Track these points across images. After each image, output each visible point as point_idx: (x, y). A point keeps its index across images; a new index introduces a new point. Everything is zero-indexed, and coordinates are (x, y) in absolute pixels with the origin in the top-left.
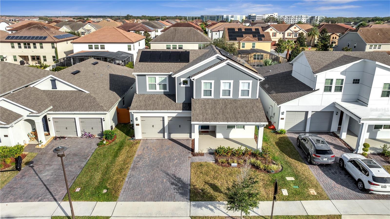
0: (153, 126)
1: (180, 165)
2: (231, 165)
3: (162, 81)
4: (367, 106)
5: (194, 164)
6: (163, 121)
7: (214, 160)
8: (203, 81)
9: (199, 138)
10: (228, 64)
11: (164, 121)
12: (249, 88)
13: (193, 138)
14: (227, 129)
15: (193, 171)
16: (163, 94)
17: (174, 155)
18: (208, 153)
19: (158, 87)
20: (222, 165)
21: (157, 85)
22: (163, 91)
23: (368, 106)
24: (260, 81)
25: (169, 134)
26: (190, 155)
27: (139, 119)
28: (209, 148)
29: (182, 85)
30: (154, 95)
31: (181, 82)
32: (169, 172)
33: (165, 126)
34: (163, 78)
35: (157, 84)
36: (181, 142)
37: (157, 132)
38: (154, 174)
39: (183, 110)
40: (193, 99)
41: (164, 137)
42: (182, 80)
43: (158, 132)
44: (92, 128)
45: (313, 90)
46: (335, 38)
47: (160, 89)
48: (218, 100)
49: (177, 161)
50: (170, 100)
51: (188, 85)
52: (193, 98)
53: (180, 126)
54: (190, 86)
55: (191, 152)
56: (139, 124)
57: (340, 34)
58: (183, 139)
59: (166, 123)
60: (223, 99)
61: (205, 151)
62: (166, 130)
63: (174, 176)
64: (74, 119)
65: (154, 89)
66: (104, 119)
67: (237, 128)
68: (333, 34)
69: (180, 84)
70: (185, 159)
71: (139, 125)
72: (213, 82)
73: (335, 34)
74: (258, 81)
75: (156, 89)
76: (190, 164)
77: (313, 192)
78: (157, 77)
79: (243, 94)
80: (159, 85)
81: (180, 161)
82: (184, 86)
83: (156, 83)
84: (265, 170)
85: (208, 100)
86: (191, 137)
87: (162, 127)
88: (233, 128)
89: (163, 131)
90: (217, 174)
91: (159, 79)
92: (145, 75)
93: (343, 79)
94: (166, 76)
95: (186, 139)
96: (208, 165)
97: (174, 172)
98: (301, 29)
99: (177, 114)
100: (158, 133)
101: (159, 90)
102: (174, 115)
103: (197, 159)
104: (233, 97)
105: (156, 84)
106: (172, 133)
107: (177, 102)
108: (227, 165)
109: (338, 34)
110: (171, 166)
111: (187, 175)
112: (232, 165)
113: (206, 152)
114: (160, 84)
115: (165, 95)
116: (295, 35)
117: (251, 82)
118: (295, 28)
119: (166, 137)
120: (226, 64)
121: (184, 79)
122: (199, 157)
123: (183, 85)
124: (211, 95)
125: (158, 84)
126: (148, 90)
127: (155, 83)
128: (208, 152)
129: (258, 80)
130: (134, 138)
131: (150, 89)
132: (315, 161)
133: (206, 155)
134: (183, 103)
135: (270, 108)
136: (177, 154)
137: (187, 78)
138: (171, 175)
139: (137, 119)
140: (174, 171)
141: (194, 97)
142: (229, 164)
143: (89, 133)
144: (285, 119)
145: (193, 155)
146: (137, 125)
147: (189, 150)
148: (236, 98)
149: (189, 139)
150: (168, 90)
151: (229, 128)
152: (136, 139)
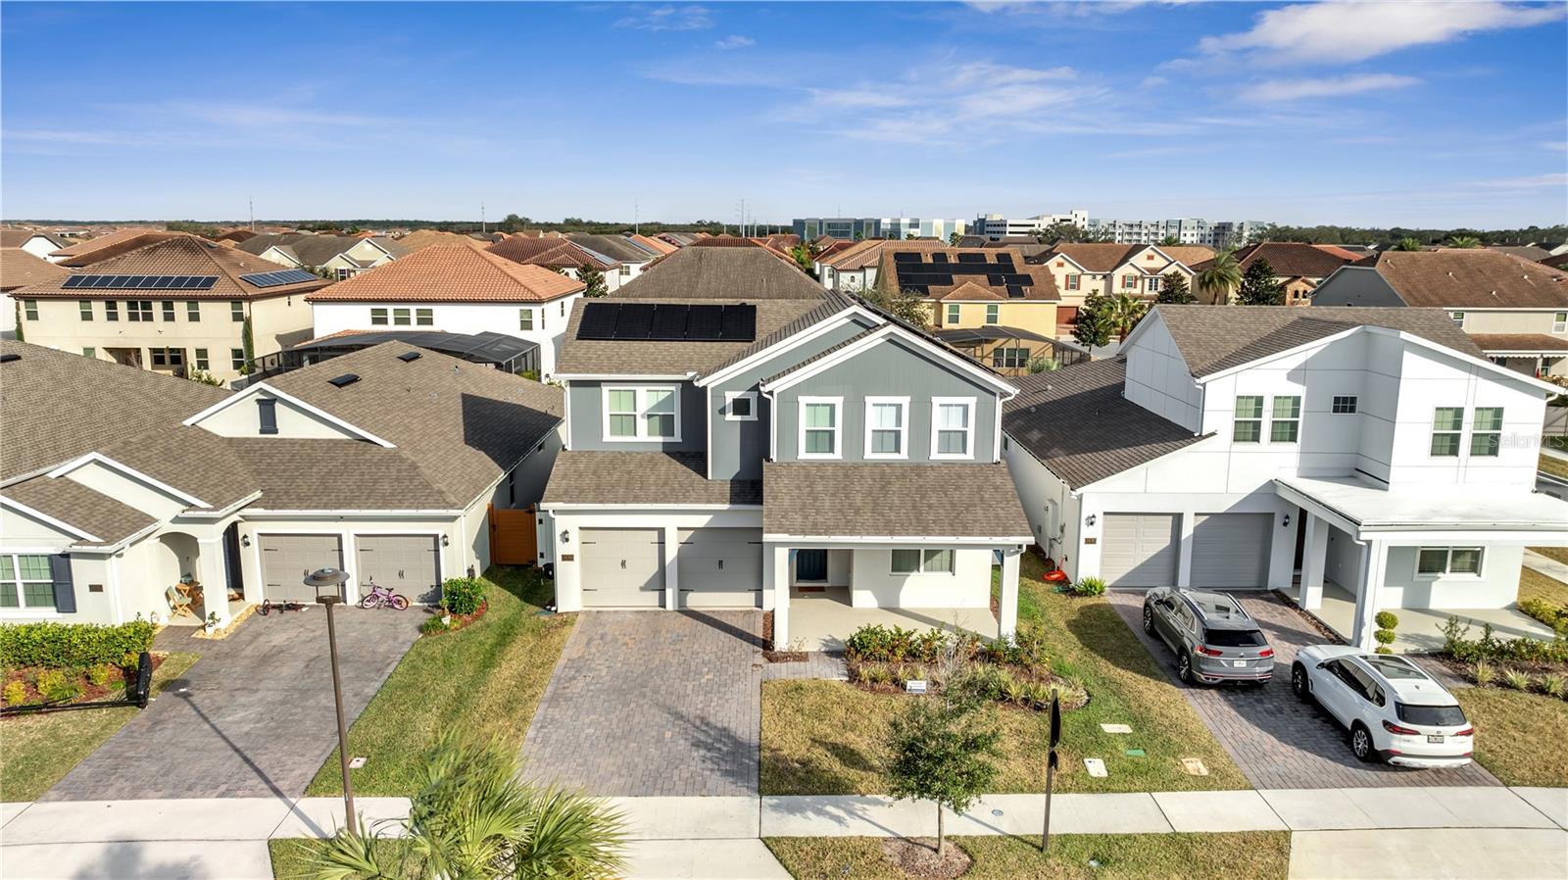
0: (623, 564)
1: (722, 689)
2: (904, 687)
3: (659, 406)
4: (1387, 490)
5: (771, 686)
6: (662, 543)
7: (844, 675)
8: (803, 400)
9: (789, 609)
10: (892, 340)
11: (664, 543)
12: (965, 422)
13: (767, 608)
14: (890, 575)
15: (768, 705)
16: (661, 450)
17: (700, 661)
18: (825, 652)
19: (642, 425)
20: (872, 689)
21: (638, 418)
22: (661, 439)
23: (1390, 487)
24: (1003, 400)
25: (683, 591)
26: (760, 659)
27: (575, 536)
28: (828, 638)
29: (730, 416)
30: (627, 453)
31: (727, 403)
32: (683, 710)
33: (667, 562)
34: (663, 392)
35: (638, 414)
36: (724, 620)
37: (638, 590)
38: (628, 715)
39: (731, 503)
40: (768, 464)
41: (663, 605)
42: (730, 396)
43: (642, 584)
44: (401, 574)
45: (1196, 435)
46: (1301, 294)
47: (650, 434)
48: (856, 467)
49: (710, 676)
50: (684, 472)
51: (753, 417)
52: (769, 460)
53: (721, 562)
54: (757, 419)
55: (762, 650)
56: (572, 556)
57: (1320, 279)
58: (730, 612)
59: (671, 553)
60: (876, 464)
61: (812, 646)
62: (672, 576)
63: (702, 722)
64: (336, 538)
65: (630, 435)
66: (445, 536)
67: (925, 570)
68: (1295, 278)
69: (723, 411)
70: (741, 671)
71: (572, 560)
72: (838, 401)
73: (1303, 281)
74: (998, 398)
75: (635, 434)
76: (759, 684)
77: (1195, 766)
78: (641, 391)
79: (945, 447)
80: (646, 421)
81: (723, 678)
82: (738, 418)
83: (635, 410)
84: (1026, 701)
85: (822, 464)
86: (759, 604)
87: (655, 568)
88: (912, 571)
89: (658, 583)
90: (855, 717)
91: (647, 399)
92: (597, 384)
93: (1300, 397)
94: (673, 388)
95: (741, 612)
96: (822, 688)
97: (703, 709)
98: (1171, 263)
99: (709, 517)
100: (643, 589)
101: (645, 435)
102: (702, 521)
103: (783, 671)
104: (909, 455)
105: (635, 416)
106: (692, 591)
107: (710, 477)
108: (892, 688)
109: (1314, 281)
110: (689, 691)
111: (747, 718)
112: (908, 688)
113: (815, 650)
114: (649, 416)
115: (667, 454)
116: (1151, 283)
117: (972, 401)
118: (1150, 258)
119: (670, 605)
120: (883, 340)
121: (737, 394)
122: (790, 664)
123: (734, 414)
124: (832, 450)
125: (643, 416)
126: (607, 437)
127: (634, 413)
128: (822, 650)
129: (998, 394)
130: (553, 609)
131: (613, 433)
132: (1207, 671)
133: (816, 658)
134: (731, 481)
135: (1047, 509)
136: (713, 656)
137: (749, 390)
138: (692, 719)
139: (566, 536)
140: (700, 706)
141: (774, 456)
142: (897, 685)
143: (390, 590)
144: (1099, 541)
145: (771, 660)
146: (568, 558)
147: (754, 643)
148: (921, 460)
149: (752, 612)
150: (677, 438)
151: (899, 570)
152: (559, 612)
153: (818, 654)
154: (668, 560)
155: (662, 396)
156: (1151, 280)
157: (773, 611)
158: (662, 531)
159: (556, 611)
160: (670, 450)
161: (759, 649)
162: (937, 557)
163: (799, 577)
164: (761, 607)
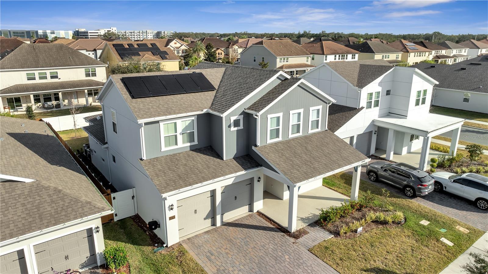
0: (195, 212)
1: (301, 261)
2: (355, 232)
3: (186, 128)
4: (406, 119)
5: (315, 251)
6: (212, 196)
7: (329, 234)
8: (269, 116)
10: (300, 85)
11: (215, 196)
12: (318, 116)
15: (328, 262)
16: (189, 149)
17: (270, 250)
18: (308, 226)
19: (180, 138)
21: (178, 136)
22: (189, 144)
23: (408, 117)
24: (329, 105)
25: (223, 214)
27: (175, 206)
29: (232, 129)
30: (173, 155)
31: (231, 122)
33: (216, 205)
34: (188, 121)
36: (247, 223)
39: (245, 169)
40: (257, 148)
41: (215, 224)
43: (204, 218)
45: (358, 108)
46: (220, 54)
47: (184, 143)
48: (286, 142)
49: (287, 257)
50: (210, 158)
52: (257, 146)
53: (236, 197)
54: (243, 128)
55: (286, 233)
56: (174, 216)
57: (224, 49)
60: (293, 139)
62: (219, 209)
64: (20, 251)
65: (173, 145)
66: (97, 228)
68: (218, 49)
69: (230, 126)
70: (293, 248)
71: (174, 218)
72: (281, 115)
73: (220, 50)
75: (177, 144)
76: (309, 252)
77: (462, 229)
78: (179, 122)
79: (312, 128)
80: (182, 136)
81: (293, 255)
82: (236, 129)
85: (275, 144)
86: (250, 210)
87: (210, 208)
89: (212, 214)
91: (181, 125)
92: (157, 122)
93: (380, 92)
94: (193, 118)
96: (333, 244)
98: (182, 45)
99: (235, 177)
102: (231, 181)
103: (308, 241)
104: (302, 133)
106: (226, 213)
107: (225, 159)
109: (223, 49)
112: (358, 231)
113: (304, 226)
114: (183, 134)
115: (192, 150)
116: (177, 52)
118: (175, 43)
120: (297, 86)
121: (235, 118)
122: (306, 236)
123: (234, 127)
124: (278, 137)
125: (180, 134)
126: (164, 149)
127: (176, 134)
130: (164, 245)
131: (166, 146)
132: (423, 192)
134: (233, 159)
136: (272, 245)
137: (239, 115)
139: (172, 206)
141: (258, 144)
146: (172, 218)
148: (306, 134)
150: (196, 142)
152: (169, 246)
155: (187, 123)
156: (177, 51)
158: (213, 191)
159: (167, 246)
160: (193, 149)
161: (284, 233)
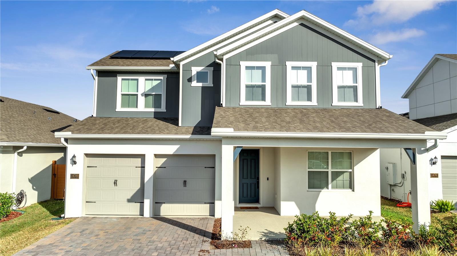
0: (115, 183)
3: (153, 89)
8: (244, 64)
9: (234, 216)
10: (304, 23)
11: (144, 167)
12: (355, 80)
13: (217, 216)
14: (308, 191)
16: (153, 117)
18: (265, 241)
19: (141, 100)
21: (140, 97)
22: (153, 110)
24: (380, 66)
25: (157, 204)
26: (207, 246)
27: (80, 159)
28: (266, 231)
29: (194, 84)
30: (131, 118)
31: (193, 75)
33: (146, 181)
35: (139, 94)
36: (184, 222)
37: (126, 200)
40: (219, 108)
41: (142, 214)
42: (195, 70)
43: (129, 197)
47: (146, 106)
48: (281, 109)
51: (210, 83)
53: (185, 182)
54: (212, 86)
55: (210, 240)
56: (78, 175)
58: (190, 218)
59: (149, 174)
60: (294, 109)
61: (253, 236)
62: (149, 190)
65: (133, 107)
67: (332, 188)
69: (190, 80)
71: (78, 178)
72: (268, 65)
74: (376, 64)
75: (137, 107)
78: (142, 79)
79: (342, 98)
80: (144, 97)
82: (200, 84)
83: (137, 92)
85: (256, 109)
86: (212, 213)
87: (138, 186)
88: (323, 188)
89: (139, 196)
91: (145, 84)
92: (114, 73)
94: (162, 78)
95: (199, 218)
99: (178, 145)
100: (129, 201)
101: (143, 107)
104: (318, 102)
105: (137, 95)
106: (164, 203)
113: (257, 239)
114: (146, 95)
115: (157, 118)
117: (359, 66)
119: (147, 213)
120: (296, 24)
121: (200, 69)
122: (235, 250)
123: (197, 82)
124: (264, 99)
125: (142, 95)
126: (119, 108)
127: (136, 93)
128: (263, 239)
129: (377, 61)
130: (62, 216)
131: (123, 106)
133: (258, 245)
134: (194, 127)
136: (166, 244)
137: (207, 67)
139: (74, 159)
144: (440, 175)
145: (217, 247)
146: (75, 176)
147: (204, 236)
148: (326, 106)
149: (207, 218)
150: (163, 109)
151: (314, 188)
152: (65, 218)
153: (260, 243)
154: (146, 179)
155: (155, 83)
157: (221, 218)
158: (142, 157)
160: (158, 116)
161: (208, 239)
162: (340, 178)
163: (240, 202)
164: (214, 216)
